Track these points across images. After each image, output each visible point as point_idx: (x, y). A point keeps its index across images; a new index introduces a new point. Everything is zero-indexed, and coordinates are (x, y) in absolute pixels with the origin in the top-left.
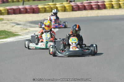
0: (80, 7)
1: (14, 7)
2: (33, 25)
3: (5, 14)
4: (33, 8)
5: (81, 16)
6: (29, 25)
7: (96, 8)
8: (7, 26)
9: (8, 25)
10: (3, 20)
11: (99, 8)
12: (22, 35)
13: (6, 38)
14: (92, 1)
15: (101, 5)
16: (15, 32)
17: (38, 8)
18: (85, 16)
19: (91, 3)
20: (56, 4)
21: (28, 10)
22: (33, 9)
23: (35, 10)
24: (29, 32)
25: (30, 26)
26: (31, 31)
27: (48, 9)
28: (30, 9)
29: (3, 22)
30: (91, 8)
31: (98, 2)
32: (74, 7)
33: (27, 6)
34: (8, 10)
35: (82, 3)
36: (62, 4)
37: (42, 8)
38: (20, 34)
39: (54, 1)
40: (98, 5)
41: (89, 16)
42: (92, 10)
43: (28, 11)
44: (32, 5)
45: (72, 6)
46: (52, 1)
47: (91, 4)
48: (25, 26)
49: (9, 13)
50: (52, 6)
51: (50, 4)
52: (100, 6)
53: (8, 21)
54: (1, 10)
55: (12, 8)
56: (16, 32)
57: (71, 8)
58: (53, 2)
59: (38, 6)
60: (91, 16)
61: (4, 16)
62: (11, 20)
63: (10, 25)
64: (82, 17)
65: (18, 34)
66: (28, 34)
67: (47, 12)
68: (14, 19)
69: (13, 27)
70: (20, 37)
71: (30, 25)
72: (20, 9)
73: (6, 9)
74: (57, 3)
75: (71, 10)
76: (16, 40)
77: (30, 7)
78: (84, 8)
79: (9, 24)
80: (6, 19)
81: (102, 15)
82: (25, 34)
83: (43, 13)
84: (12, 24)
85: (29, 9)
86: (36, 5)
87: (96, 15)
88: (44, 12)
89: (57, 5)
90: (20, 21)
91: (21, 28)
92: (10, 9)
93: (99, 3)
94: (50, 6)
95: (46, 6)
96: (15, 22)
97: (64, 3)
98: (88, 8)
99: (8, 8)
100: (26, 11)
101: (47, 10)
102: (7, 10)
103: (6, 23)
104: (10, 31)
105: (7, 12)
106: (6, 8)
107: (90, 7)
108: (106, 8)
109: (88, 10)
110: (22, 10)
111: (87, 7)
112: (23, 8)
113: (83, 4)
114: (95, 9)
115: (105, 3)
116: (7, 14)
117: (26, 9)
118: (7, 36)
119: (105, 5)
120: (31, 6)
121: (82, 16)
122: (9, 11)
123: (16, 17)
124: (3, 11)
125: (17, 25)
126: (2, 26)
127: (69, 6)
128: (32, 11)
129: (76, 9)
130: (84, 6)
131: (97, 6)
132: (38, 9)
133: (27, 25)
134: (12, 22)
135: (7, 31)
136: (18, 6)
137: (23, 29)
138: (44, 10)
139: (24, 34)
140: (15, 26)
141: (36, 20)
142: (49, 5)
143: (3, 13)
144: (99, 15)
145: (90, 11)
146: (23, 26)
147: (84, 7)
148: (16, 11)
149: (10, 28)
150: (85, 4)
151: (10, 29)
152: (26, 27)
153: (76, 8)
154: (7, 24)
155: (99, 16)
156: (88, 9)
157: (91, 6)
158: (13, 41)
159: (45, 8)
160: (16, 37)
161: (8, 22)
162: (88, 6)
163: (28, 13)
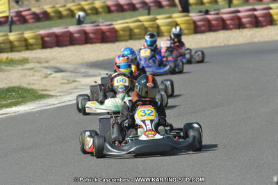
0: (213, 22)
1: (58, 30)
2: (92, 71)
3: (35, 46)
4: (101, 29)
5: (212, 45)
6: (83, 70)
7: (250, 23)
8: (33, 75)
9: (36, 73)
10: (28, 63)
11: (256, 23)
12: (56, 96)
13: (16, 104)
14: (240, 9)
15: (262, 17)
16: (42, 90)
17: (114, 28)
18: (223, 44)
19: (239, 12)
20: (157, 19)
21: (91, 35)
22: (103, 32)
23: (108, 33)
24: (76, 88)
25: (85, 72)
26: (82, 85)
27: (136, 31)
28: (96, 32)
29: (28, 66)
30: (240, 25)
31: (255, 10)
32: (199, 23)
33: (87, 25)
34: (42, 38)
35: (218, 14)
36: (170, 17)
37: (124, 29)
38: (52, 93)
39: (151, 12)
40: (256, 17)
41: (232, 42)
42: (241, 30)
43: (90, 38)
44: (101, 24)
45: (195, 22)
46: (147, 11)
47: (239, 14)
48: (73, 74)
49: (45, 43)
50: (147, 24)
51: (141, 18)
52: (260, 19)
53: (39, 63)
54: (27, 38)
55: (53, 33)
56: (46, 90)
57: (192, 26)
58: (149, 14)
59: (112, 25)
60: (237, 43)
61: (34, 52)
62: (47, 62)
63: (40, 74)
64: (214, 47)
65: (46, 95)
66: (71, 93)
67: (136, 39)
68: (53, 59)
69: (46, 77)
70: (50, 101)
71: (87, 70)
72: (71, 34)
73: (39, 35)
74: (158, 17)
75: (192, 31)
76: (39, 109)
77: (96, 28)
78: (223, 25)
79: (39, 71)
80: (36, 58)
81: (262, 40)
82: (63, 92)
83: (126, 40)
84: (45, 70)
85: (92, 33)
86: (109, 23)
87: (248, 41)
88: (128, 38)
89: (158, 22)
90: (67, 63)
91: (63, 79)
92: (49, 35)
93: (256, 13)
94: (143, 25)
95: (132, 25)
96: (55, 65)
97: (175, 15)
98: (231, 24)
99: (42, 32)
100: (86, 39)
101: (135, 34)
102: (40, 37)
103: (32, 69)
104: (33, 87)
105: (40, 41)
106: (37, 33)
107: (237, 22)
108: (274, 23)
109: (231, 29)
110: (76, 35)
111: (228, 22)
112: (79, 32)
113: (221, 15)
114: (247, 25)
115: (271, 11)
116: (41, 46)
117: (85, 33)
118: (20, 100)
119: (270, 15)
120: (98, 26)
121: (215, 44)
122: (46, 39)
123: (60, 53)
124: (31, 41)
125: (57, 72)
126: (22, 76)
127: (187, 23)
128: (100, 36)
129: (203, 28)
130: (223, 20)
131: (254, 19)
132: (114, 31)
133: (80, 72)
134: (47, 65)
135: (23, 89)
136: (66, 28)
137: (66, 81)
138: (128, 33)
139: (63, 94)
140: (51, 74)
141: (107, 58)
142: (140, 21)
143: (32, 45)
144: (256, 40)
145: (237, 31)
146: (69, 74)
147: (221, 23)
148: (61, 38)
149: (37, 80)
150: (225, 16)
151: (36, 82)
152: (75, 76)
153: (203, 25)
154: (35, 71)
155: (254, 43)
156: (231, 26)
157: (239, 18)
158: (32, 112)
159: (131, 30)
160: (42, 102)
161: (38, 65)
162: (231, 19)
163: (91, 43)
